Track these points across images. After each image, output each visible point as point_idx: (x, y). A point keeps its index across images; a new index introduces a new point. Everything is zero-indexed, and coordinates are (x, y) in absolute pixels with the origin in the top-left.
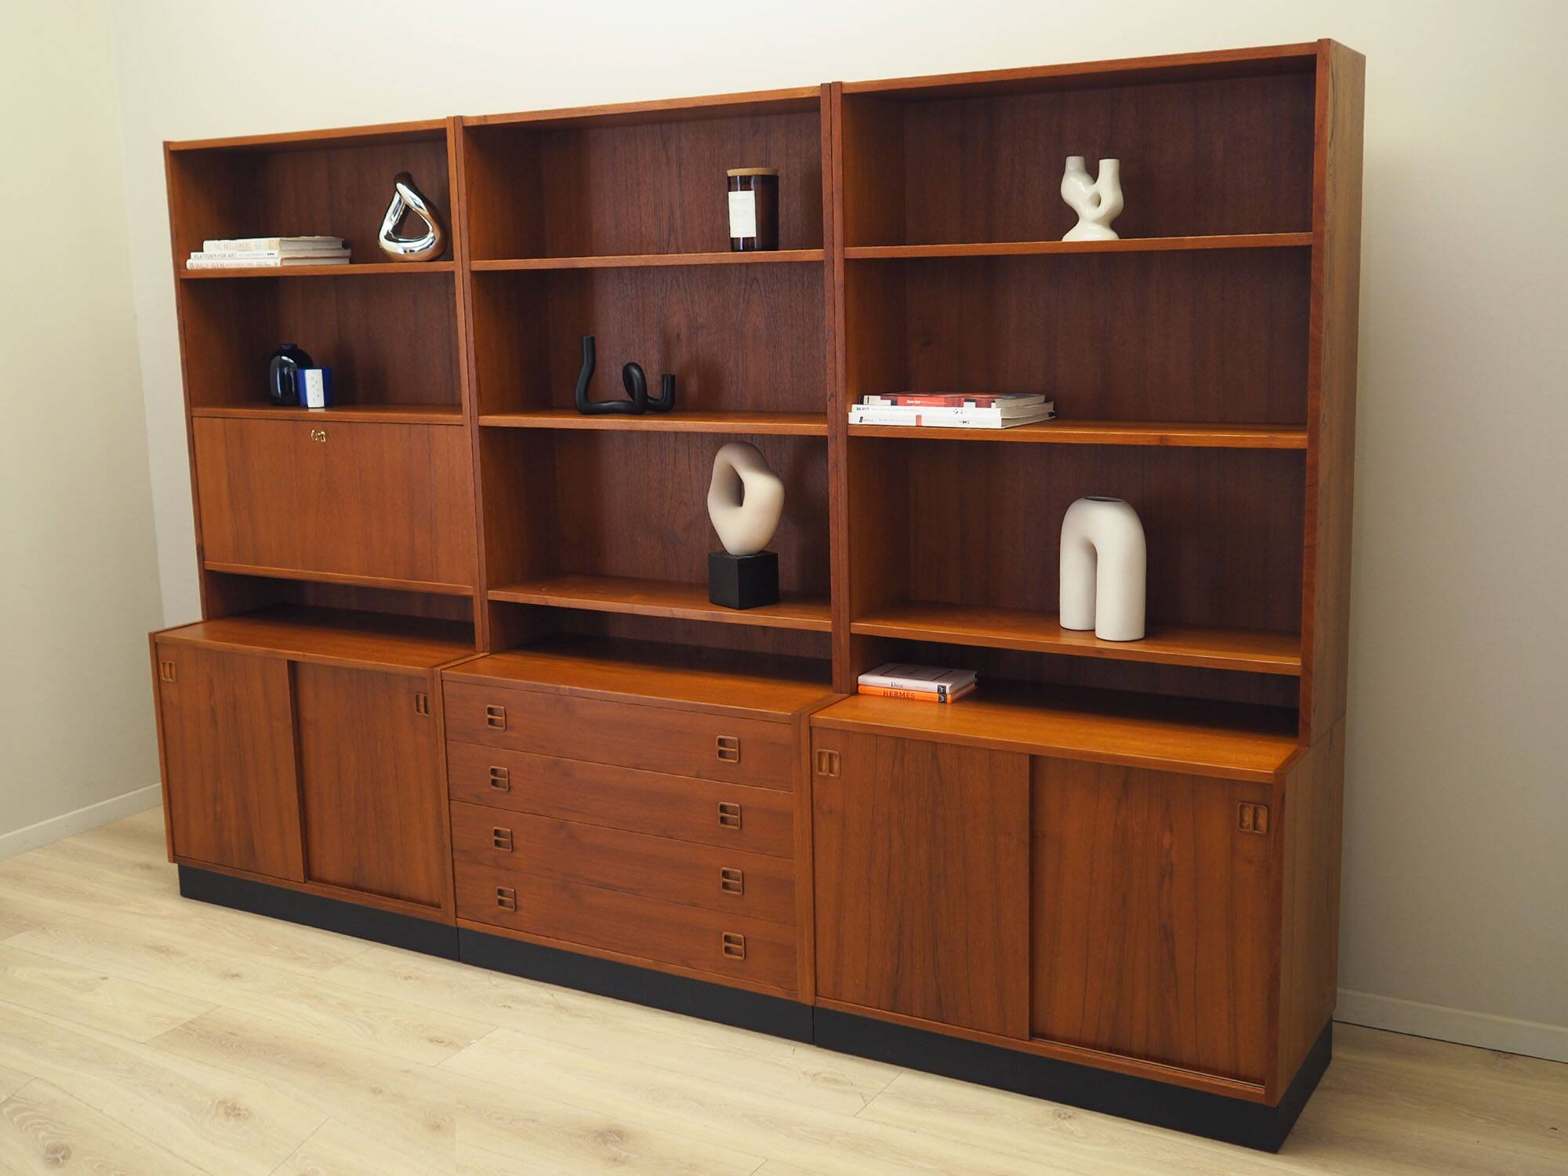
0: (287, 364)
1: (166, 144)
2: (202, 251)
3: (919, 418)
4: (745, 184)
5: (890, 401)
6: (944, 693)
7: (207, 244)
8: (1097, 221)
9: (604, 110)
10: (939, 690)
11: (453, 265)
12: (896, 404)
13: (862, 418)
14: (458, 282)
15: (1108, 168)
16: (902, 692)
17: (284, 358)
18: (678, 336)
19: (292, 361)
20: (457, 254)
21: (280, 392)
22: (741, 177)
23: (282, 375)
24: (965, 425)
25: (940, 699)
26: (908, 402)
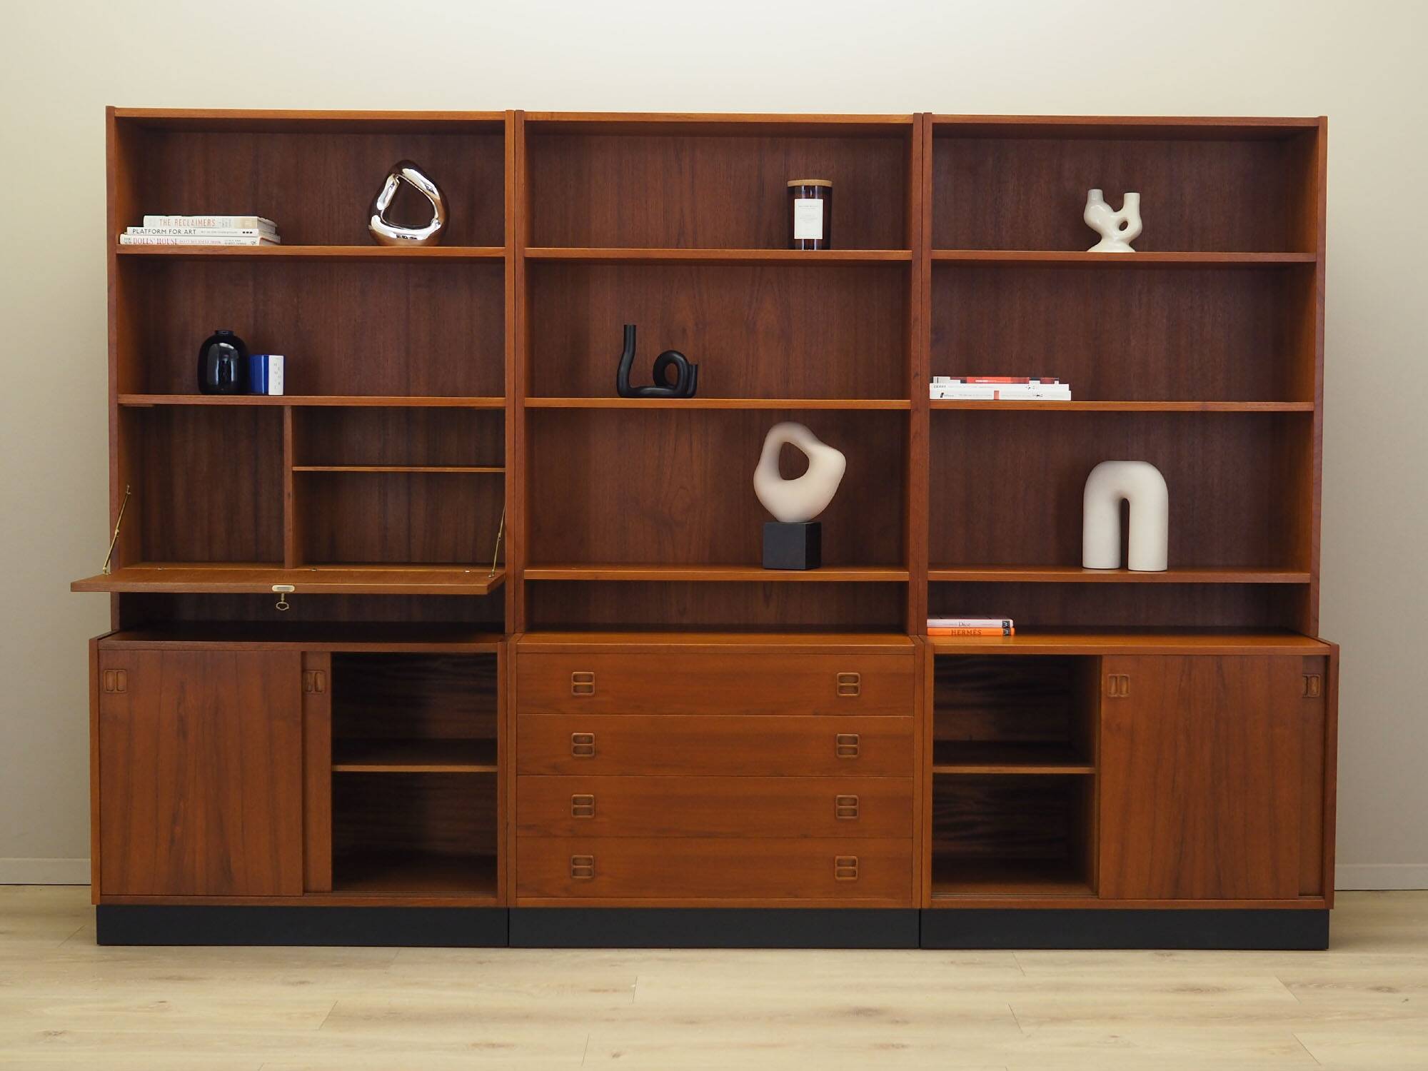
0: (226, 351)
1: (110, 110)
2: (143, 226)
3: (996, 393)
4: (809, 193)
5: (959, 381)
6: (1008, 627)
7: (147, 219)
8: (1123, 240)
9: (692, 118)
10: (1004, 624)
11: (502, 251)
12: (965, 382)
13: (943, 394)
14: (509, 268)
15: (1132, 201)
16: (969, 630)
17: (223, 345)
18: (684, 331)
19: (232, 348)
20: (509, 240)
21: (217, 379)
22: (805, 187)
23: (222, 363)
24: (1038, 398)
25: (1004, 632)
26: (977, 381)
